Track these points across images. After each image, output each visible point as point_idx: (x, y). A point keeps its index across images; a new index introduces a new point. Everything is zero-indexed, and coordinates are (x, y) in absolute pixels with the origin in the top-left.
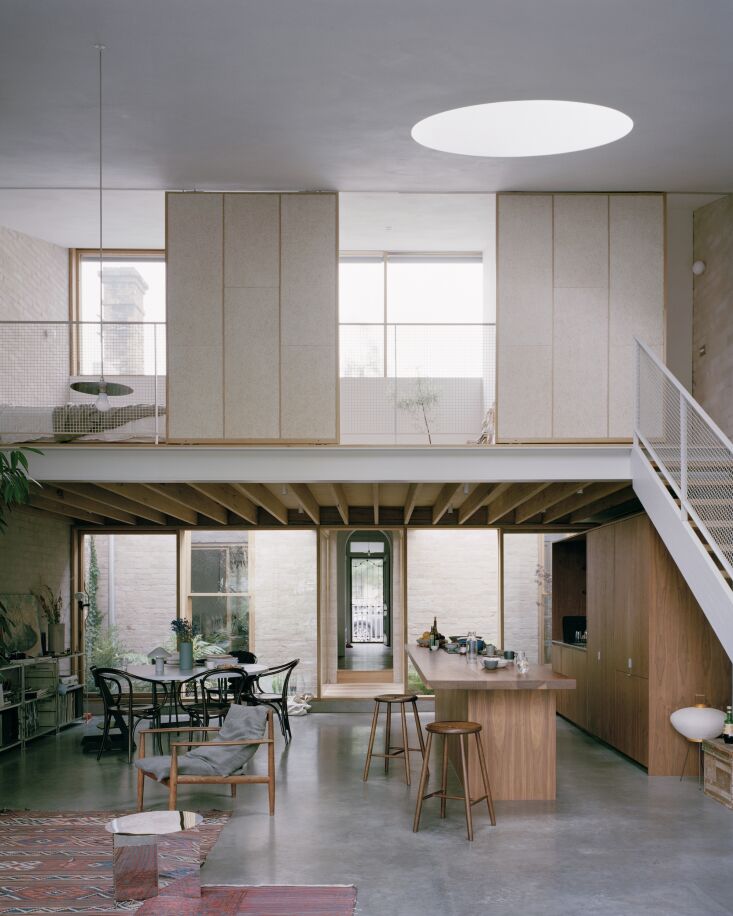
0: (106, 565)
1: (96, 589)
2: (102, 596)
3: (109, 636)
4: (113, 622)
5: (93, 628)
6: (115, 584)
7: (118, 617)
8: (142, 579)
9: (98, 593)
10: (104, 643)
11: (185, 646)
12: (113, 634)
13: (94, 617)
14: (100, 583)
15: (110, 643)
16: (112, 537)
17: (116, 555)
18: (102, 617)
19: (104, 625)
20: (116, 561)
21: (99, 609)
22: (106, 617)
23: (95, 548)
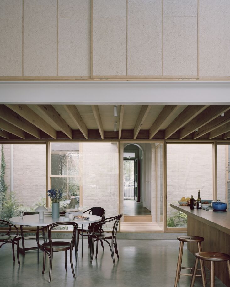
0: (9, 161)
1: (4, 173)
2: (7, 177)
3: (10, 197)
4: (12, 190)
5: (2, 193)
6: (13, 171)
7: (15, 187)
8: (27, 168)
9: (5, 175)
10: (8, 201)
11: (55, 204)
12: (13, 196)
13: (3, 187)
14: (6, 170)
15: (11, 201)
16: (12, 146)
17: (14, 156)
18: (7, 187)
19: (8, 191)
20: (14, 159)
21: (6, 183)
22: (9, 188)
23: (4, 153)
